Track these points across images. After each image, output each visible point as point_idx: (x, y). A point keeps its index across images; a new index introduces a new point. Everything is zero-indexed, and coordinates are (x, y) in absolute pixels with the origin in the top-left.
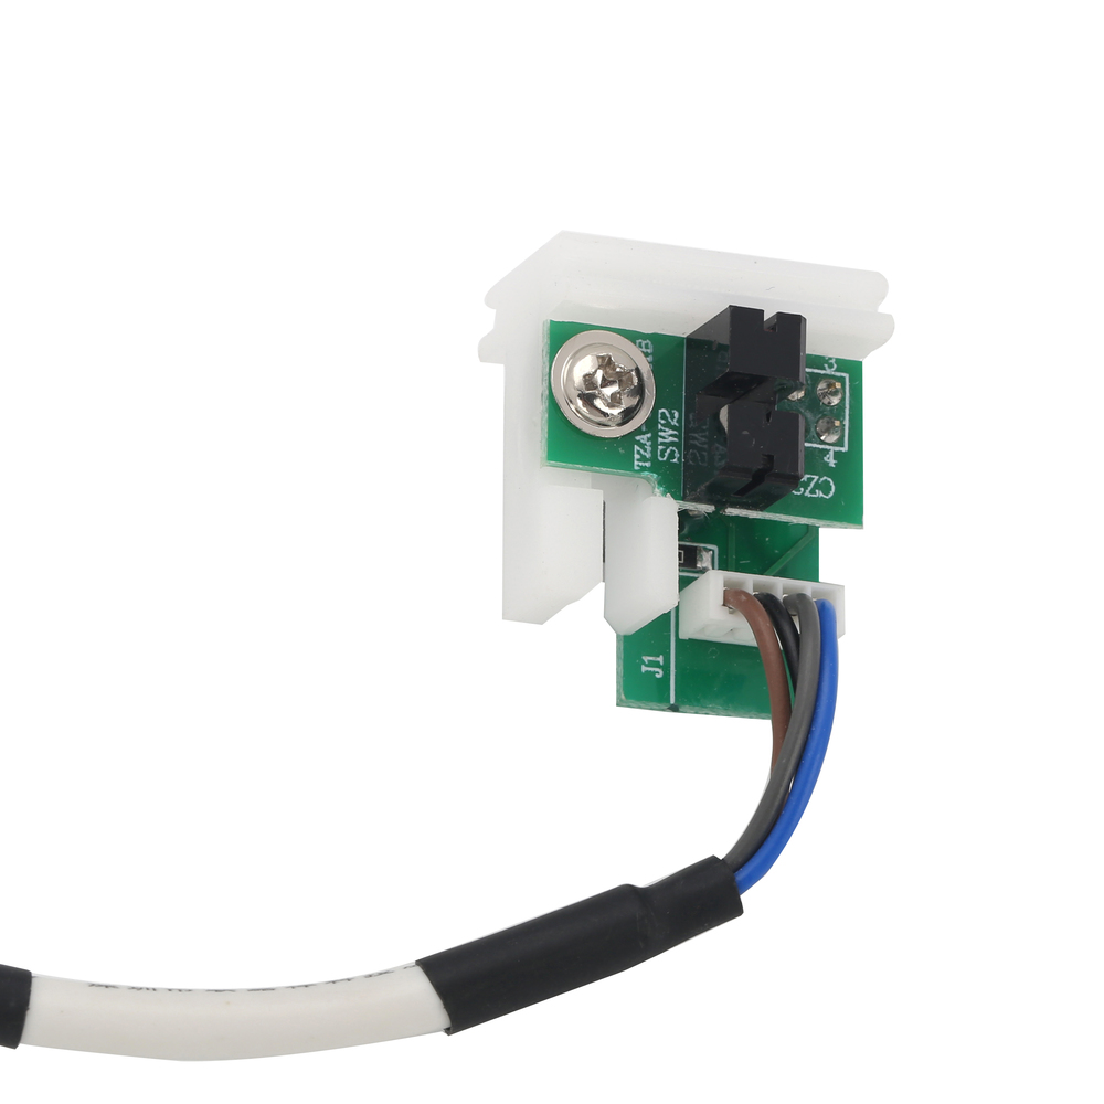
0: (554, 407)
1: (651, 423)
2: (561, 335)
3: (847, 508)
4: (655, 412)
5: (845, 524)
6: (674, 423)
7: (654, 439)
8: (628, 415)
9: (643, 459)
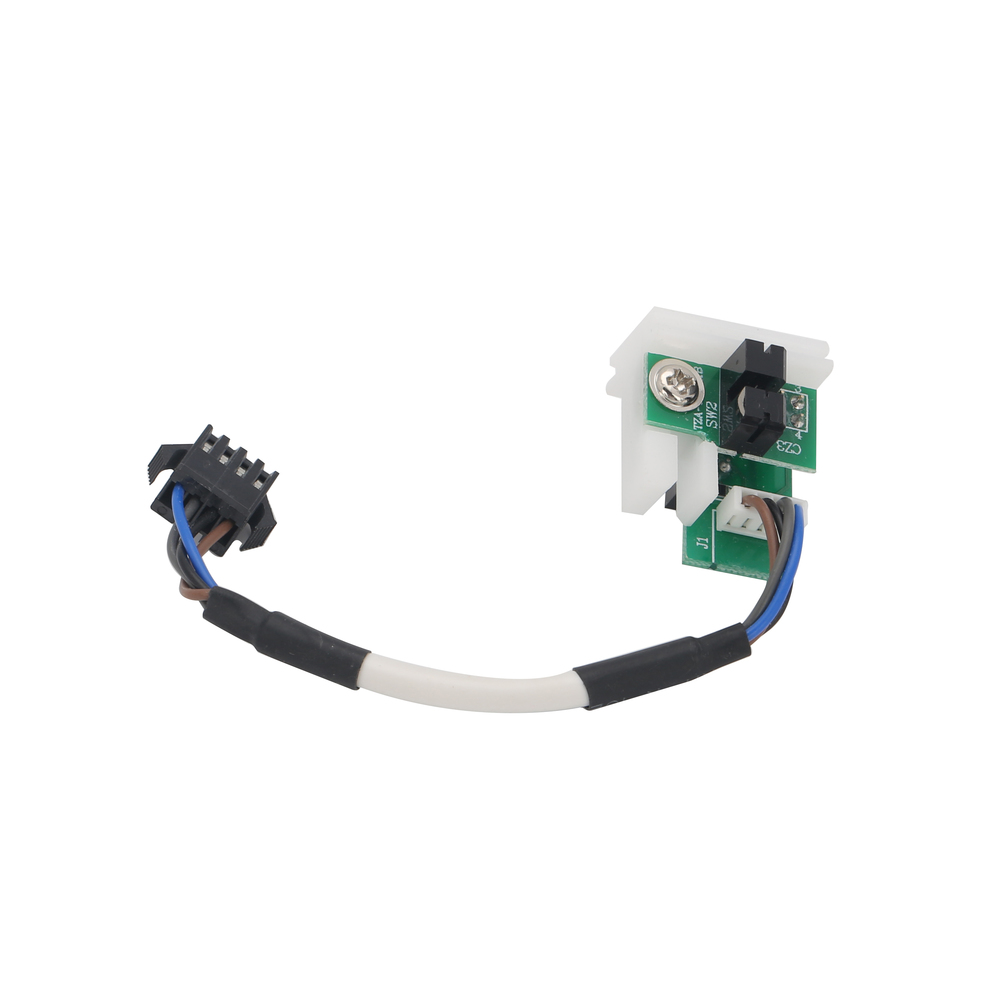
0: (651, 394)
1: (702, 408)
2: (653, 360)
3: (808, 461)
4: (704, 402)
5: (807, 469)
6: (715, 409)
7: (704, 416)
8: (690, 401)
9: (698, 425)
